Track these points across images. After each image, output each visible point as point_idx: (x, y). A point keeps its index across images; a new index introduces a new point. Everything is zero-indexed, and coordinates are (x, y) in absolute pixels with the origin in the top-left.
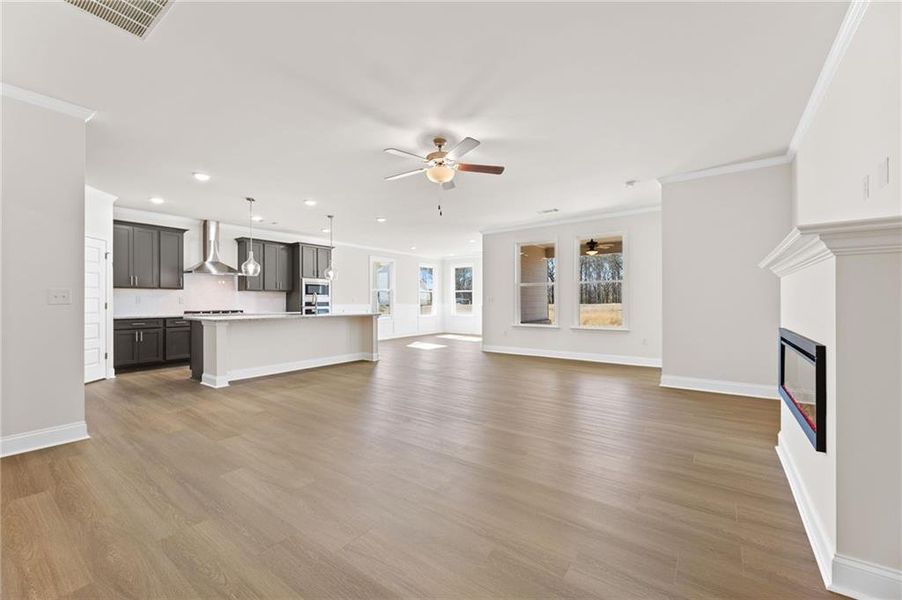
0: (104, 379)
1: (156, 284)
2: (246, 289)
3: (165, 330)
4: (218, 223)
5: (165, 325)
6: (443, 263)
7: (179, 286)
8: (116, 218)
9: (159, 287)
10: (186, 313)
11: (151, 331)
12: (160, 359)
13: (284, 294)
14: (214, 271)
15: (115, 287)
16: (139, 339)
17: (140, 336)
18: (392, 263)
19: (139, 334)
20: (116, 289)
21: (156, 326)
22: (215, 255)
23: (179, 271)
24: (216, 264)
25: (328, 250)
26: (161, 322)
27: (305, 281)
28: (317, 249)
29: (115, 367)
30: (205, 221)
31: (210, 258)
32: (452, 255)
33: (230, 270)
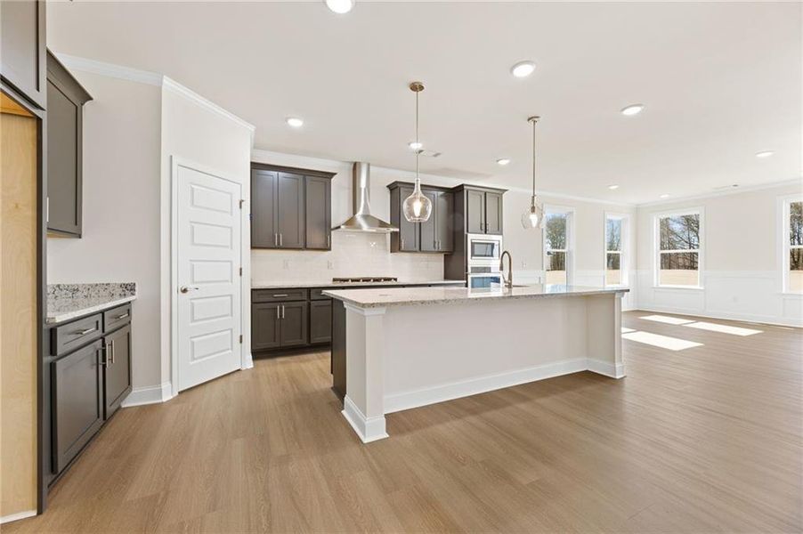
0: (239, 370)
1: (301, 244)
2: (400, 250)
3: (309, 304)
4: (369, 165)
5: (309, 295)
6: (638, 211)
7: (326, 248)
8: (253, 161)
9: (306, 248)
10: (334, 280)
11: (293, 304)
12: (304, 342)
13: (442, 257)
14: (365, 227)
15: (252, 248)
16: (281, 316)
17: (282, 311)
18: (571, 213)
19: (281, 308)
20: (254, 251)
21: (299, 298)
22: (366, 206)
23: (327, 227)
24: (366, 217)
25: (499, 193)
26: (305, 293)
27: (471, 237)
28: (485, 193)
29: (252, 353)
30: (355, 164)
31: (360, 212)
32: (665, 196)
33: (382, 224)
